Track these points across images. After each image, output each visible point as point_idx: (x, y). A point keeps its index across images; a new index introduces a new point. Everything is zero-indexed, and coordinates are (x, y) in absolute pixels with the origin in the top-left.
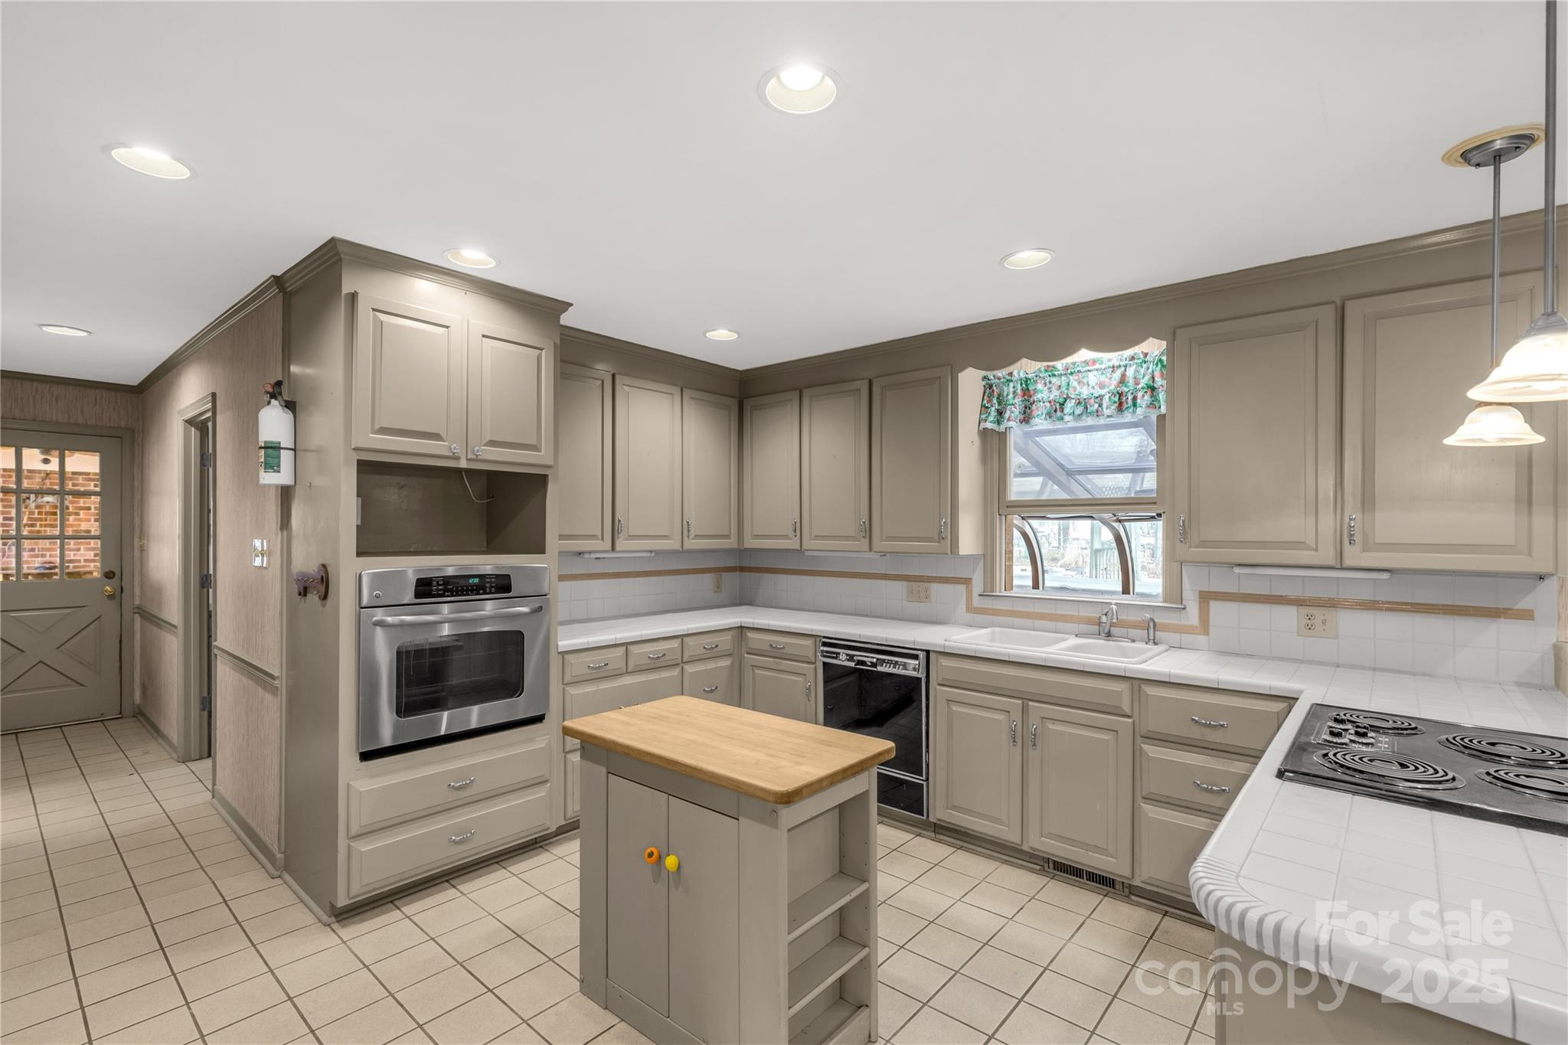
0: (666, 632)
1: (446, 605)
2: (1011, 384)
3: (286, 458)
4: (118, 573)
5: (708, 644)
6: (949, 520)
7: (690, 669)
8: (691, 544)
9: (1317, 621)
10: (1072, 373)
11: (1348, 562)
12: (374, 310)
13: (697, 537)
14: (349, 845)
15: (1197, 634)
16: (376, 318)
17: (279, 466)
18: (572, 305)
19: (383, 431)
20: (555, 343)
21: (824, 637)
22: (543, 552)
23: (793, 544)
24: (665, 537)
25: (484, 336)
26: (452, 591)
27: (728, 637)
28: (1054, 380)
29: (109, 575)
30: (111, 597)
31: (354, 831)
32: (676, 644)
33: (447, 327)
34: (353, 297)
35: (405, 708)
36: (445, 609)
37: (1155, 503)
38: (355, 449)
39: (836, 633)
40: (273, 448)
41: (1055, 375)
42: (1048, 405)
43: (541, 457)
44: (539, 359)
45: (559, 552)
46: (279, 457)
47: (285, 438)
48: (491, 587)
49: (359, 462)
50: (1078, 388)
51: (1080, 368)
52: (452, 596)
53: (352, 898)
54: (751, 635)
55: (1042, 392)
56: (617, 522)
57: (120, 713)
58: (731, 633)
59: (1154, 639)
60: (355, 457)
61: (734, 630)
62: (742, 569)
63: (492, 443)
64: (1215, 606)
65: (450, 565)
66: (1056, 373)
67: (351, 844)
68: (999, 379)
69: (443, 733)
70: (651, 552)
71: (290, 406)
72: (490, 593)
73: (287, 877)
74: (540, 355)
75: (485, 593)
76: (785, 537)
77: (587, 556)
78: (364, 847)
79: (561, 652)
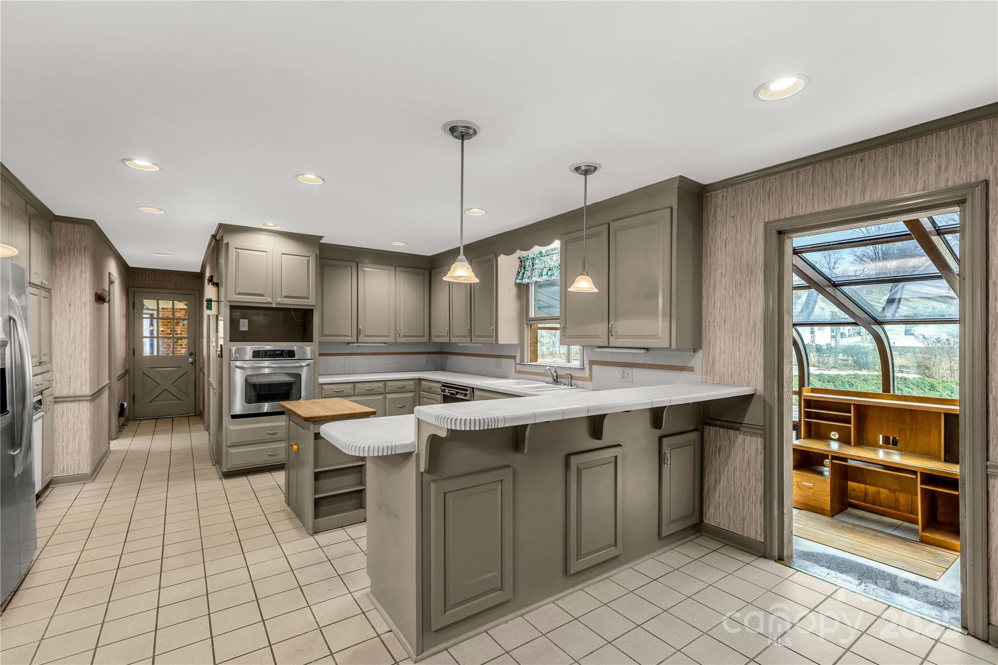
0: (375, 379)
1: (266, 361)
2: (528, 261)
3: (214, 304)
4: (194, 354)
5: (399, 385)
6: (495, 327)
7: (389, 396)
8: (400, 340)
9: (626, 374)
10: (548, 255)
11: (611, 345)
12: (235, 248)
13: (404, 336)
14: (227, 450)
15: (588, 381)
16: (236, 251)
17: (211, 308)
18: (323, 237)
19: (239, 294)
20: (316, 254)
21: (445, 383)
22: (312, 341)
23: (446, 340)
24: (386, 336)
25: (282, 254)
26: (267, 356)
27: (412, 383)
28: (542, 258)
29: (191, 354)
30: (192, 363)
31: (229, 444)
32: (381, 384)
33: (266, 252)
34: (227, 244)
35: (248, 400)
36: (266, 364)
37: (559, 319)
38: (229, 301)
39: (453, 381)
40: (209, 301)
41: (542, 256)
42: (540, 270)
43: (310, 302)
44: (308, 261)
45: (319, 342)
46: (211, 304)
47: (214, 297)
48: (286, 355)
49: (231, 306)
50: (550, 262)
51: (550, 253)
52: (269, 358)
53: (228, 469)
54: (423, 382)
55: (538, 264)
56: (359, 330)
57: (195, 413)
58: (414, 381)
59: (571, 384)
60: (229, 304)
61: (416, 380)
62: (442, 353)
63: (286, 297)
64: (594, 367)
65: (268, 347)
66: (543, 255)
67: (228, 449)
68: (524, 258)
69: (265, 411)
70: (385, 343)
71: (217, 285)
72: (286, 357)
73: (217, 465)
74: (309, 259)
75: (283, 357)
76: (444, 336)
77: (351, 345)
78: (233, 451)
79: (320, 384)
